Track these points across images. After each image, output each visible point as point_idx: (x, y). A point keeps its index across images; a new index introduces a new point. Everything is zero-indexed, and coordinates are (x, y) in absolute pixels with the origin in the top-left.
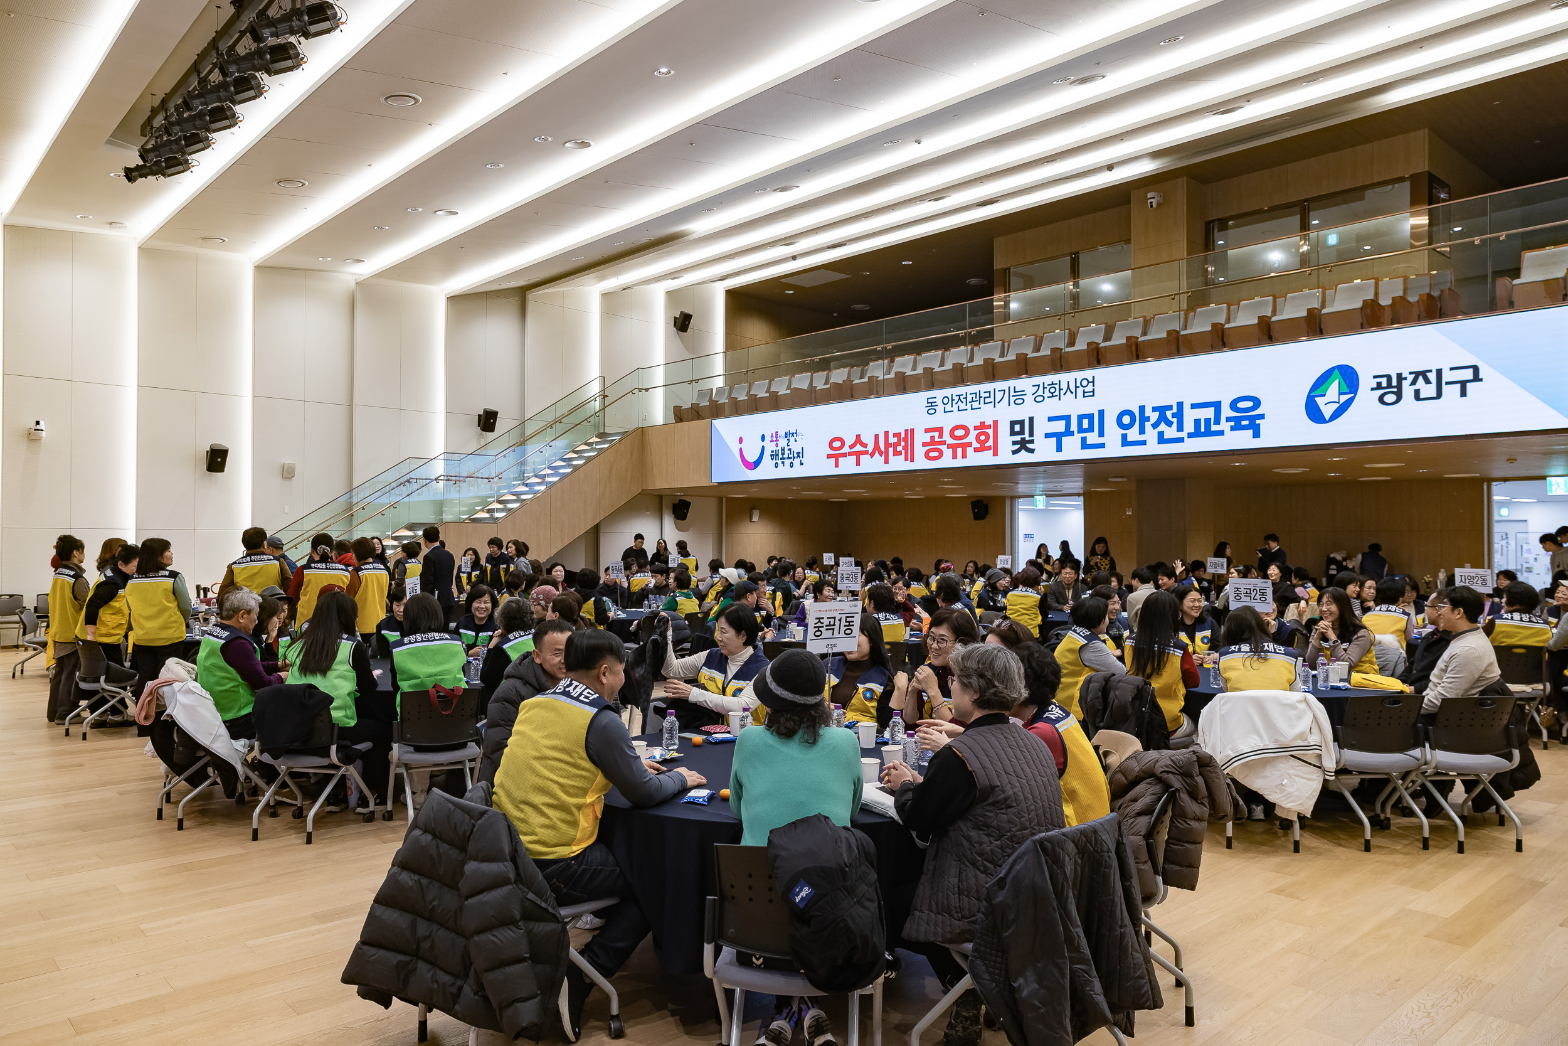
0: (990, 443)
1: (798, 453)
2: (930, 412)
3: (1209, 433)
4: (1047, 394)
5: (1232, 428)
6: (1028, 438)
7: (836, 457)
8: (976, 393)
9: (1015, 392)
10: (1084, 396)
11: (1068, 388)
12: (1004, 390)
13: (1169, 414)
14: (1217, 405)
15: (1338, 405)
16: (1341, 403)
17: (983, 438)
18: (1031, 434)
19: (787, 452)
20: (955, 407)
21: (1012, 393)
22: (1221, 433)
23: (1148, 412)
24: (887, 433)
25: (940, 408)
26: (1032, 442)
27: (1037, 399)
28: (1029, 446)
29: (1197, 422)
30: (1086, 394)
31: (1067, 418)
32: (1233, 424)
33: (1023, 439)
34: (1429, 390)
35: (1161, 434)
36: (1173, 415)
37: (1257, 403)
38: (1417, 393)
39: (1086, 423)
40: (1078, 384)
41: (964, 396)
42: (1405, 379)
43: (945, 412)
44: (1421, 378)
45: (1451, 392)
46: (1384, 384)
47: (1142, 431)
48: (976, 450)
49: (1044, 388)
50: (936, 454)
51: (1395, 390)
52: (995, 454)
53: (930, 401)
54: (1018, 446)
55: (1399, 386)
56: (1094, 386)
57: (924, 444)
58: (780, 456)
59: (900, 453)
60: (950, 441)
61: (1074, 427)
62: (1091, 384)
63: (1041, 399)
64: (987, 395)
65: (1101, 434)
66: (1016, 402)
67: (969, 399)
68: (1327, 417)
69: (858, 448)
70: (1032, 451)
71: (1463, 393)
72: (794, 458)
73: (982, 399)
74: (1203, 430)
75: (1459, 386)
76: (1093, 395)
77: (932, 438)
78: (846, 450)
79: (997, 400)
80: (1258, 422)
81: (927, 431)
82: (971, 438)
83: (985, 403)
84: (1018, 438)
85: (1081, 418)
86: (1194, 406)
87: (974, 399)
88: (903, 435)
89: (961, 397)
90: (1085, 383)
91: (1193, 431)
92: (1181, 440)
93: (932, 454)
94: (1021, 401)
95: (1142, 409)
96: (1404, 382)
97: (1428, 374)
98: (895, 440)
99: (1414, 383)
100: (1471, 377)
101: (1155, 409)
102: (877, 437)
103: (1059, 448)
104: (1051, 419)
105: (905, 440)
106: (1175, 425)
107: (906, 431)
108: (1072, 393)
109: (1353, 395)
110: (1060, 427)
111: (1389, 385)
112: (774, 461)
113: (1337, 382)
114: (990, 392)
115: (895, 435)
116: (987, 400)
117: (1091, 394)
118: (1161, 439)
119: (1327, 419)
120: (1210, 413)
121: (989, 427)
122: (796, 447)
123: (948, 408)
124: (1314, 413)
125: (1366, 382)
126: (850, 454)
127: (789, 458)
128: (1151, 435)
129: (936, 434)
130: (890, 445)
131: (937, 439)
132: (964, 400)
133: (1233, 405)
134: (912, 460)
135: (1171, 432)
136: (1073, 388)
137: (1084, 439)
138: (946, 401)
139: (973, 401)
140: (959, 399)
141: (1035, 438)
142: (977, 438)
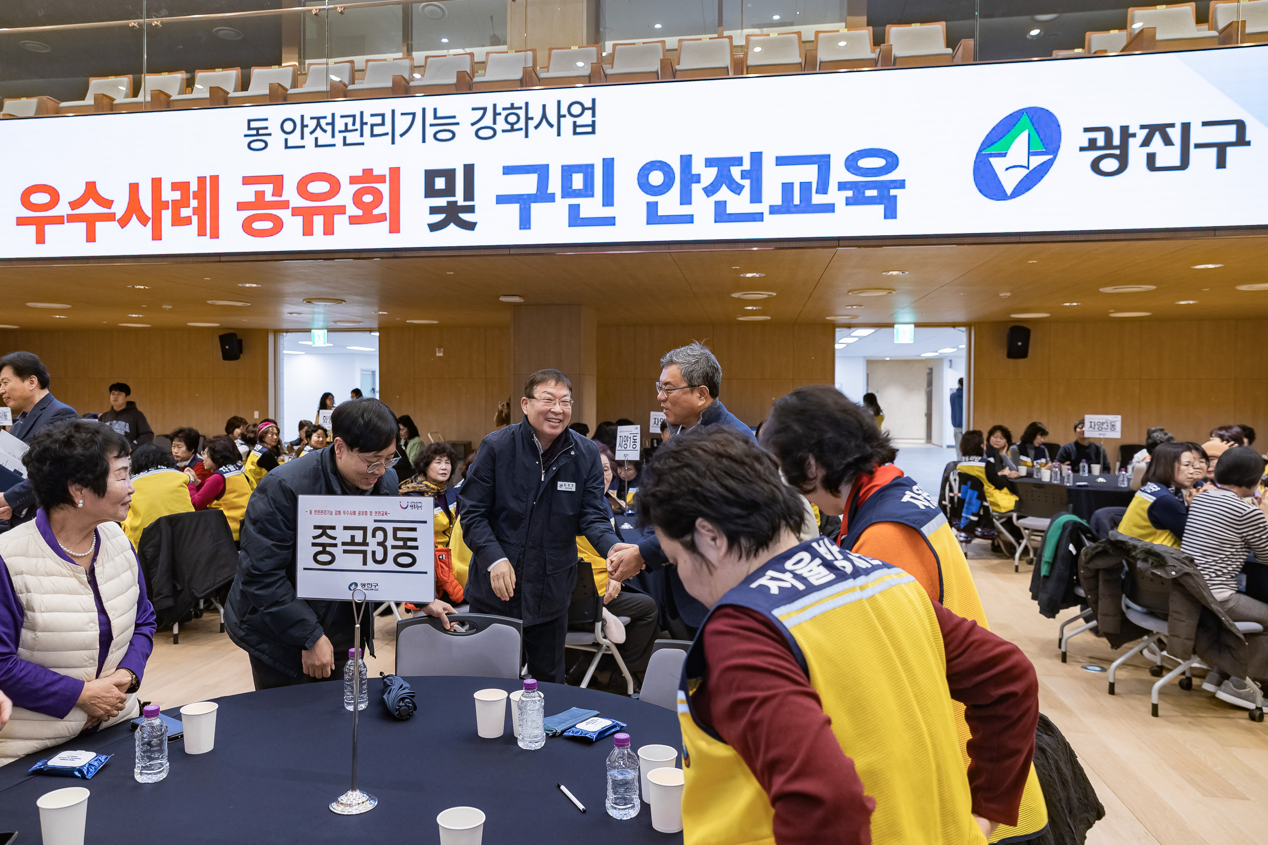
0: (384, 208)
2: (253, 145)
3: (807, 207)
4: (501, 125)
5: (849, 202)
6: (461, 202)
7: (40, 224)
8: (354, 116)
9: (436, 117)
10: (575, 133)
11: (544, 116)
12: (414, 114)
13: (736, 172)
14: (823, 162)
15: (1026, 172)
16: (1031, 168)
17: (368, 198)
18: (469, 194)
20: (309, 140)
21: (430, 119)
22: (829, 208)
23: (698, 167)
24: (156, 183)
25: (276, 139)
26: (471, 209)
27: (481, 133)
28: (465, 216)
29: (787, 188)
30: (579, 130)
31: (542, 171)
32: (850, 193)
33: (452, 205)
34: (1169, 155)
35: (720, 206)
36: (744, 175)
37: (892, 161)
38: (1151, 159)
39: (578, 181)
40: (564, 111)
41: (329, 120)
42: (1134, 135)
43: (287, 147)
44: (1157, 137)
45: (1203, 159)
46: (1101, 142)
47: (686, 198)
48: (353, 220)
49: (496, 114)
50: (268, 225)
51: (1117, 152)
52: (395, 228)
53: (253, 125)
54: (440, 217)
55: (1124, 146)
56: (594, 116)
57: (241, 206)
59: (187, 221)
60: (297, 201)
61: (555, 185)
62: (588, 113)
63: (489, 133)
64: (378, 120)
65: (608, 200)
66: (439, 136)
67: (340, 124)
68: (1009, 190)
69: (91, 207)
70: (471, 226)
71: (1221, 163)
73: (367, 129)
74: (797, 201)
75: (1214, 150)
76: (593, 132)
77: (260, 195)
78: (62, 209)
79: (399, 130)
80: (893, 192)
81: (247, 181)
82: (345, 197)
83: (372, 135)
84: (442, 202)
85: (568, 171)
86: (782, 161)
87: (350, 127)
88: (194, 187)
89: (323, 122)
90: (576, 109)
91: (778, 201)
92: (757, 217)
93: (258, 225)
94: (448, 135)
95: (686, 161)
96: (1131, 140)
97: (1169, 130)
98: (177, 195)
99: (1146, 142)
100: (1233, 138)
101: (709, 162)
102: (134, 189)
103: (525, 223)
104: (508, 170)
105: (200, 195)
106: (746, 192)
107: (202, 180)
108: (551, 126)
109: (1051, 157)
110: (527, 184)
111: (1109, 144)
113: (1025, 135)
114: (383, 115)
115: (175, 186)
116: (377, 130)
117: (589, 129)
118: (721, 214)
119: (1009, 192)
120: (810, 173)
121: (381, 179)
123: (294, 139)
125: (1072, 138)
126: (72, 219)
128: (702, 206)
129: (268, 189)
130: (165, 205)
131: (269, 197)
132: (329, 128)
133: (851, 163)
134: (215, 235)
135: (739, 203)
136: (552, 117)
137: (574, 210)
138: (288, 126)
139: (346, 130)
140: (318, 124)
141: (477, 202)
142: (357, 199)
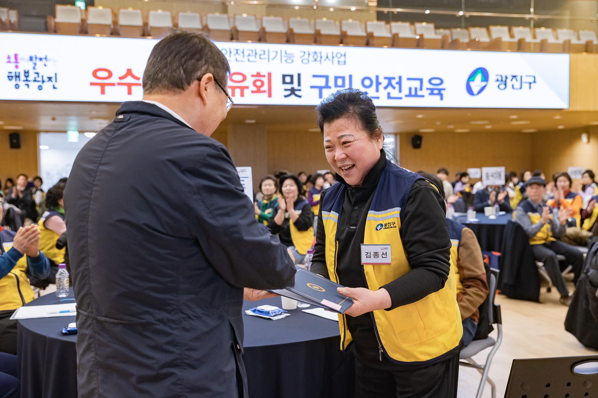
0: (265, 88)
1: (50, 79)
3: (416, 95)
4: (311, 59)
5: (430, 94)
6: (296, 87)
7: (103, 86)
8: (252, 50)
9: (286, 54)
11: (327, 57)
12: (277, 51)
13: (394, 82)
14: (421, 80)
16: (481, 86)
18: (299, 85)
19: (32, 76)
20: (233, 58)
21: (284, 54)
22: (423, 96)
23: (381, 80)
26: (300, 90)
27: (304, 61)
28: (297, 93)
29: (410, 89)
30: (340, 63)
31: (327, 77)
32: (429, 91)
33: (292, 88)
34: (517, 85)
35: (389, 94)
36: (396, 83)
37: (442, 82)
38: (512, 85)
39: (340, 82)
40: (334, 55)
41: (241, 51)
42: (508, 78)
45: (526, 86)
46: (500, 80)
47: (377, 90)
48: (253, 92)
49: (309, 54)
51: (504, 83)
52: (270, 96)
54: (288, 93)
55: (506, 81)
56: (345, 58)
58: (22, 77)
61: (331, 83)
62: (343, 57)
63: (306, 61)
64: (262, 53)
66: (287, 61)
67: (246, 53)
69: (129, 80)
70: (300, 97)
71: (530, 87)
72: (43, 81)
74: (413, 93)
75: (528, 84)
78: (114, 80)
79: (271, 57)
80: (442, 92)
82: (249, 82)
83: (260, 58)
84: (289, 87)
85: (336, 78)
86: (408, 79)
87: (251, 54)
89: (239, 51)
90: (339, 55)
91: (407, 93)
92: (401, 98)
94: (291, 61)
95: (377, 77)
97: (517, 77)
99: (512, 80)
100: (533, 81)
101: (385, 78)
103: (320, 95)
104: (315, 76)
106: (397, 89)
109: (486, 83)
110: (321, 82)
111: (502, 80)
112: (14, 82)
113: (480, 75)
114: (264, 51)
116: (262, 57)
117: (344, 63)
118: (389, 97)
119: (475, 94)
121: (264, 76)
122: (45, 72)
124: (470, 91)
125: (492, 77)
126: (119, 84)
127: (35, 81)
128: (383, 93)
132: (242, 54)
133: (430, 81)
135: (395, 93)
136: (330, 57)
139: (249, 55)
140: (237, 52)
141: (302, 87)
142: (254, 83)
